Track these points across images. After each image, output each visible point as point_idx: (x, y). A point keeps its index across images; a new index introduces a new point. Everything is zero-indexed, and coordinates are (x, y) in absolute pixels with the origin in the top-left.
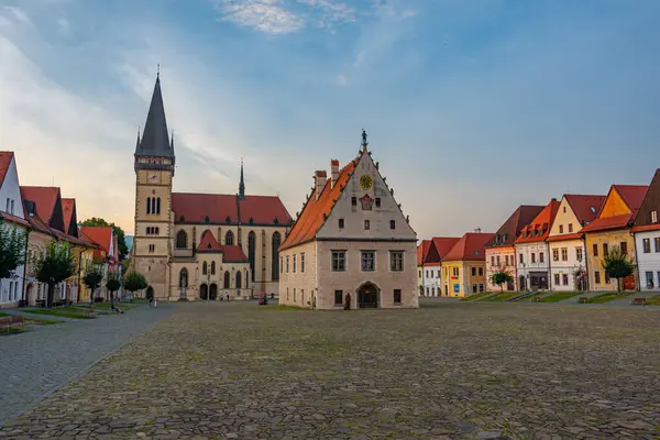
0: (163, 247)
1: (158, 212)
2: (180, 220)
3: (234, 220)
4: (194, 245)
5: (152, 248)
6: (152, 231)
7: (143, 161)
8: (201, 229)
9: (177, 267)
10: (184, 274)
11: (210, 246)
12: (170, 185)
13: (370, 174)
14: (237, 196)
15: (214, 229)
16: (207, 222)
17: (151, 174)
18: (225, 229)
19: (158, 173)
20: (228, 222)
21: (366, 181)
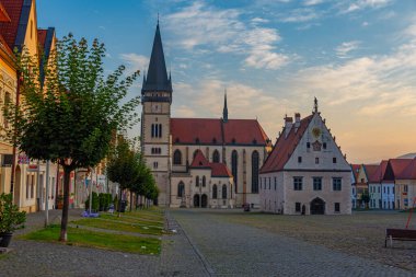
0: (164, 163)
1: (160, 136)
2: (176, 141)
3: (219, 140)
4: (187, 162)
5: (156, 165)
6: (156, 151)
7: (149, 95)
8: (192, 149)
9: (175, 181)
10: (181, 187)
11: (201, 164)
12: (169, 114)
13: (319, 127)
14: (221, 121)
15: (203, 148)
16: (197, 142)
17: (154, 104)
18: (212, 149)
19: (159, 104)
20: (214, 143)
21: (316, 132)
